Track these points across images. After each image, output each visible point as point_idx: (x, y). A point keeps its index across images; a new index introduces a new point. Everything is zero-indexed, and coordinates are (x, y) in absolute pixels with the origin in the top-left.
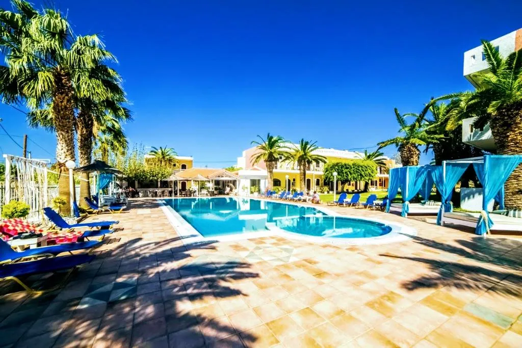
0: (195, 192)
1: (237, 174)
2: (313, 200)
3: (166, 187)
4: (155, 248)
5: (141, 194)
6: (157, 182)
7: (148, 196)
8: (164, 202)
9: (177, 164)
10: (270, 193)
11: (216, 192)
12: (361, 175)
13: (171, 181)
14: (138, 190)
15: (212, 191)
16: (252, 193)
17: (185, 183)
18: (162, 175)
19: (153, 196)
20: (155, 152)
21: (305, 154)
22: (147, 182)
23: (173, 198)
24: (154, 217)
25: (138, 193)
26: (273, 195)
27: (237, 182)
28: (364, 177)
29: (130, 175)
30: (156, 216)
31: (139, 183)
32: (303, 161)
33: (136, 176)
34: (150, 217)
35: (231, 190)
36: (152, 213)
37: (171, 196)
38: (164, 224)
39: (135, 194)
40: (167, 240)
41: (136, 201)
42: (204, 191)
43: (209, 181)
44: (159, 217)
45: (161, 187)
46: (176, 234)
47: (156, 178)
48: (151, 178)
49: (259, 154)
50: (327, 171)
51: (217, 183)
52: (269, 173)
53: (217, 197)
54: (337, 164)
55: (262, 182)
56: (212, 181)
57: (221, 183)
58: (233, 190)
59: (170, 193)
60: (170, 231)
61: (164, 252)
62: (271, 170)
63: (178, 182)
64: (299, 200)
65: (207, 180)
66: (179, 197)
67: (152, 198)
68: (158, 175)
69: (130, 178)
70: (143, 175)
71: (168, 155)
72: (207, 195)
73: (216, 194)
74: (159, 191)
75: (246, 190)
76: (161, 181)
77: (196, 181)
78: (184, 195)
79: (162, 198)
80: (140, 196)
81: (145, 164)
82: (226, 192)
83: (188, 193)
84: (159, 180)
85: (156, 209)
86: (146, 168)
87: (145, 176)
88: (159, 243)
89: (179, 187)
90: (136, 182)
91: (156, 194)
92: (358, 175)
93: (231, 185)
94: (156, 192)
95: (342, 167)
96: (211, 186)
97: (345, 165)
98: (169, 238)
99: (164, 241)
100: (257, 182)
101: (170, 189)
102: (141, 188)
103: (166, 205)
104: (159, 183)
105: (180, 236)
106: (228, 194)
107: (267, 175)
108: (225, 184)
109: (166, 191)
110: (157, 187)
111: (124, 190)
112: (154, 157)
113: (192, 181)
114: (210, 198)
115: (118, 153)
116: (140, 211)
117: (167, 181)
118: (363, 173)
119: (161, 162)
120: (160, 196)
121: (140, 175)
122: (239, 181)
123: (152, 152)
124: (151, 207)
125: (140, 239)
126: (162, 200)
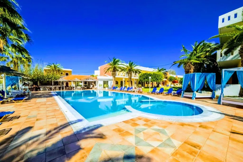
0: (74, 87)
1: (96, 78)
2: (139, 91)
3: (57, 85)
4: (46, 140)
5: (41, 89)
6: (52, 82)
7: (46, 90)
8: (56, 93)
9: (63, 73)
10: (114, 88)
11: (85, 88)
12: (157, 79)
13: (60, 82)
14: (40, 86)
15: (83, 87)
16: (104, 87)
17: (68, 83)
18: (55, 78)
19: (49, 90)
20: (50, 66)
21: (131, 68)
22: (46, 82)
23: (61, 91)
24: (48, 104)
25: (39, 88)
26: (116, 89)
27: (97, 82)
28: (158, 80)
29: (34, 78)
30: (50, 103)
31: (40, 82)
32: (130, 72)
33: (38, 79)
34: (45, 104)
35: (93, 86)
36: (47, 101)
37: (60, 90)
38: (55, 110)
39: (37, 89)
40: (58, 127)
41: (38, 93)
42: (79, 87)
43: (81, 82)
44: (53, 104)
45: (54, 85)
46: (65, 119)
47: (50, 80)
48: (48, 80)
49: (109, 68)
50: (140, 77)
51: (85, 83)
52: (113, 78)
53: (86, 90)
54: (146, 74)
55: (109, 82)
56: (83, 81)
57: (87, 83)
58: (94, 86)
59: (60, 88)
60: (60, 116)
61: (54, 145)
62: (114, 76)
63: (64, 82)
64: (131, 91)
65: (80, 81)
66: (65, 91)
67: (48, 91)
68: (52, 78)
69: (34, 79)
70: (43, 78)
71: (58, 68)
72: (80, 89)
73: (85, 89)
74: (53, 87)
75: (101, 86)
76: (54, 82)
77: (74, 82)
78: (68, 89)
79: (54, 91)
80: (41, 90)
81: (44, 72)
82: (90, 88)
83: (70, 88)
84: (53, 81)
85: (51, 98)
86: (45, 74)
87: (44, 78)
88: (50, 132)
89: (65, 85)
90: (38, 82)
91: (51, 89)
92: (156, 79)
93: (93, 84)
94: (51, 88)
95: (148, 75)
96: (82, 84)
97: (150, 74)
98: (60, 124)
99: (55, 129)
100: (106, 82)
101: (59, 86)
102: (42, 85)
103: (57, 95)
104: (53, 83)
105: (68, 121)
106: (91, 88)
107: (112, 79)
108: (90, 83)
109: (57, 87)
110: (52, 85)
111: (30, 87)
112: (50, 68)
113: (72, 82)
114: (82, 90)
115: (25, 65)
116: (39, 100)
117: (58, 82)
118: (158, 78)
119: (54, 71)
120: (54, 90)
121: (41, 78)
122: (98, 82)
123: (48, 65)
124: (47, 97)
125: (30, 128)
126: (55, 92)
